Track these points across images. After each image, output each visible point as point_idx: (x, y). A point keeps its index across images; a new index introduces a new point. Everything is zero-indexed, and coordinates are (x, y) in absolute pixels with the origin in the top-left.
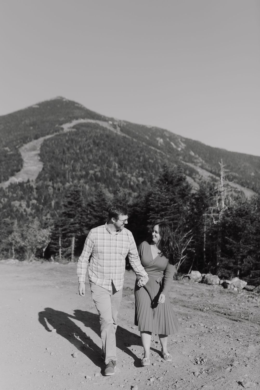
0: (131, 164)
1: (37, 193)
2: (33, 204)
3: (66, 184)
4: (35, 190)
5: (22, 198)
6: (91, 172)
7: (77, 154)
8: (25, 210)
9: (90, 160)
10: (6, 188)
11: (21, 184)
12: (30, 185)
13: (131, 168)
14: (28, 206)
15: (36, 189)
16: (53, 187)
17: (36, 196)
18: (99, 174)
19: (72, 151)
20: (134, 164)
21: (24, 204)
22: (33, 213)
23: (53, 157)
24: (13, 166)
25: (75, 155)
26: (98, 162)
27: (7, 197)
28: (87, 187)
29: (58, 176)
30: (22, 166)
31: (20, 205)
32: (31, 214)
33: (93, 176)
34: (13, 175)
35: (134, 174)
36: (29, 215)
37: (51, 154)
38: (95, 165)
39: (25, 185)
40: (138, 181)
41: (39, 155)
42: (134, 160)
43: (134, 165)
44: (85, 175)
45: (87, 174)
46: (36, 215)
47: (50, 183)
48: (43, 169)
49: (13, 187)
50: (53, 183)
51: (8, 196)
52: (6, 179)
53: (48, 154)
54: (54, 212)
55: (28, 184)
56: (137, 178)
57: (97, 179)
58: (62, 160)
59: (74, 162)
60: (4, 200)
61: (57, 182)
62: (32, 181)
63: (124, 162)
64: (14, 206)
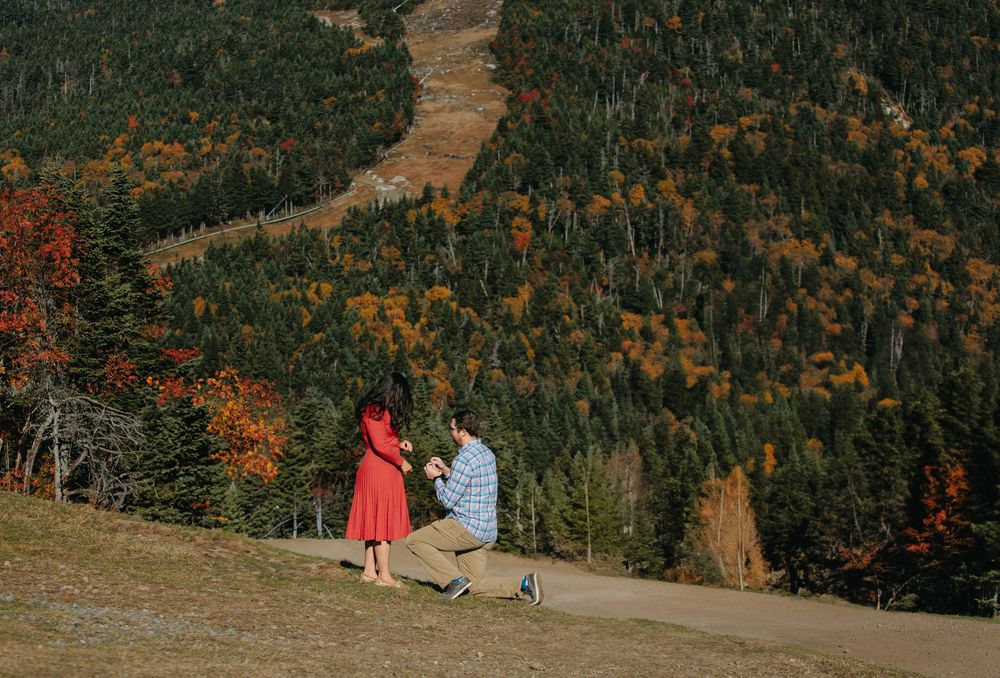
0: (946, 72)
1: (460, 248)
2: (435, 304)
3: (590, 200)
4: (453, 238)
5: (392, 279)
6: (720, 133)
7: (668, 37)
8: (397, 335)
9: (727, 68)
10: (333, 232)
11: (394, 213)
12: (430, 213)
13: (941, 97)
14: (413, 315)
15: (460, 229)
16: (533, 218)
17: (455, 264)
18: (758, 142)
19: (649, 22)
20: (959, 71)
21: (395, 305)
22: (428, 346)
23: (554, 57)
24: (371, 121)
25: (659, 42)
26: (767, 72)
27: (334, 273)
28: (689, 213)
29: (560, 160)
30: (409, 114)
31: (381, 315)
32: (421, 352)
33: (726, 153)
34: (367, 161)
35: (946, 130)
36: (413, 357)
37: (548, 46)
38: (747, 94)
39: (412, 215)
40: (959, 164)
41: (494, 48)
42: (966, 49)
43: (960, 76)
44: (689, 154)
45: (700, 142)
46: (438, 352)
47: (522, 202)
48: (502, 127)
49: (361, 226)
50: (534, 202)
51: (340, 268)
52: (338, 184)
53: (531, 45)
54: (518, 339)
55: (424, 210)
56: (954, 148)
57: (747, 168)
58: (593, 73)
59: (650, 80)
60: (318, 291)
61: (552, 196)
62: (445, 194)
63: (908, 65)
64: (356, 318)
